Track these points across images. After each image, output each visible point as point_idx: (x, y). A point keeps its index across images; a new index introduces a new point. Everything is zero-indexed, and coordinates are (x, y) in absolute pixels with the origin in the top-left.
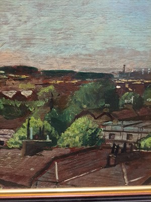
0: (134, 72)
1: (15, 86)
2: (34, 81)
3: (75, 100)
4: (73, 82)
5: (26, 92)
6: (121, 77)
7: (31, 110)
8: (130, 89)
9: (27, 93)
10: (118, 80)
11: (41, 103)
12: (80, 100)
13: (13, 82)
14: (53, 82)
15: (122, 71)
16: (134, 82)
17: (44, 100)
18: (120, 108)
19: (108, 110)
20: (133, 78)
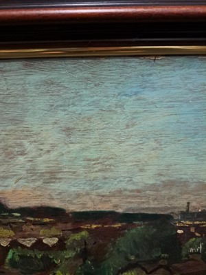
0: (203, 211)
1: (35, 232)
2: (61, 225)
3: (118, 249)
4: (115, 226)
5: (49, 239)
6: (183, 218)
7: (56, 262)
8: (197, 234)
9: (50, 241)
10: (180, 222)
11: (70, 254)
12: (125, 249)
13: (32, 227)
14: (87, 226)
15: (185, 210)
16: (202, 224)
17: (74, 249)
18: (183, 259)
19: (166, 263)
20: (201, 219)
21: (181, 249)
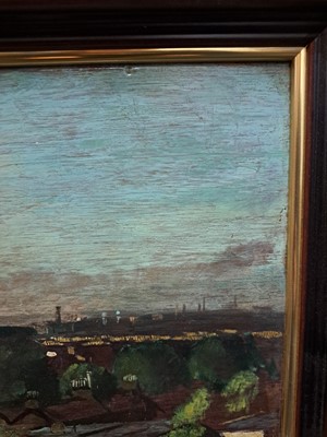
0: (83, 321)
6: (53, 333)
8: (80, 358)
10: (48, 339)
15: (54, 319)
16: (86, 341)
18: (64, 398)
19: (36, 405)
20: (83, 333)
21: (58, 381)
